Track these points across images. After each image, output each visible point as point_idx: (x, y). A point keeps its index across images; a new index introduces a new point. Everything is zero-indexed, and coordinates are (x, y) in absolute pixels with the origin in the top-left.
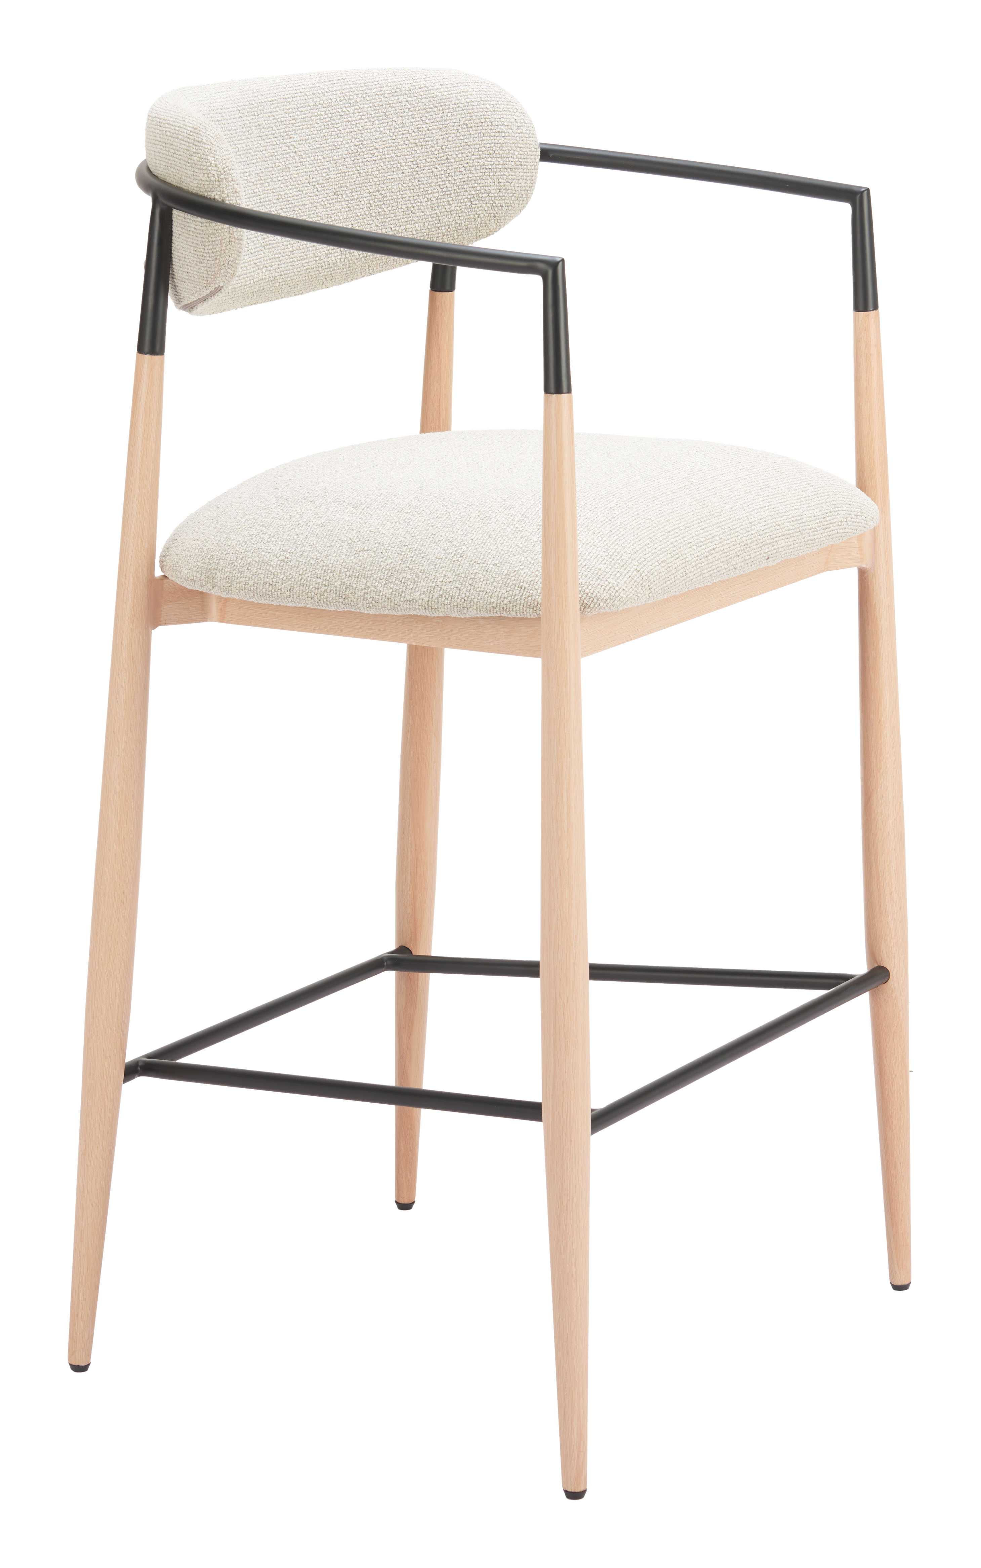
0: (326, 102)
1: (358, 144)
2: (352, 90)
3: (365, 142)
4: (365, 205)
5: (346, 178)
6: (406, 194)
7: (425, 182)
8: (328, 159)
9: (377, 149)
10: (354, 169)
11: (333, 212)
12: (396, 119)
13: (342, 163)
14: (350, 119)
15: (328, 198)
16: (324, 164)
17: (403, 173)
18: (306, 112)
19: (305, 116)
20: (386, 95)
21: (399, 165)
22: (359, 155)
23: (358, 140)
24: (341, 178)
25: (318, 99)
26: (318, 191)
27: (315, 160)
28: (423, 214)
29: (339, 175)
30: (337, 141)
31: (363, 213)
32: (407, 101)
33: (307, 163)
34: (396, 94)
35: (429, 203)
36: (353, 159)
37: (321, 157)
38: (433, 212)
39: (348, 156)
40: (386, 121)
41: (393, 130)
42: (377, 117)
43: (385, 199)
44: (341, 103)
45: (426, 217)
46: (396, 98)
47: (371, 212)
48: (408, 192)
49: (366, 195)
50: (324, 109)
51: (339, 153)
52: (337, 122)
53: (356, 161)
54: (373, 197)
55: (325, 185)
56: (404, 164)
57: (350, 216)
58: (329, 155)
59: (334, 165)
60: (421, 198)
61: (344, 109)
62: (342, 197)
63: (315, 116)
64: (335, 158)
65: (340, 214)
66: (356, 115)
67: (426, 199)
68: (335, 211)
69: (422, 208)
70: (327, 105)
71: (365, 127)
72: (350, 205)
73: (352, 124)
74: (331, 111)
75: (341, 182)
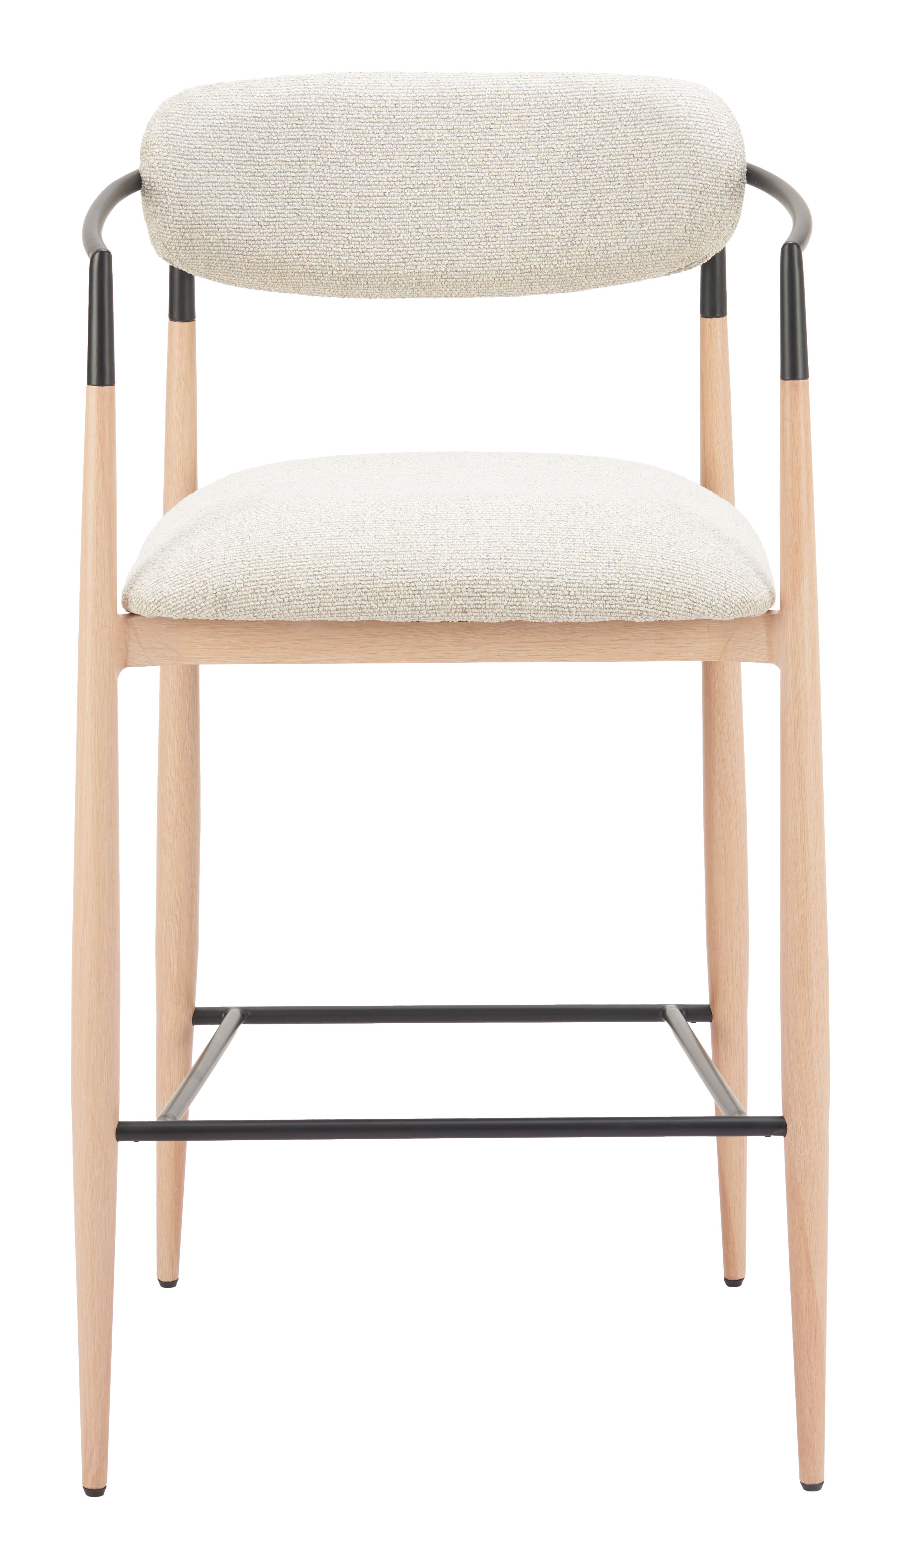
0: (551, 103)
1: (579, 149)
2: (584, 93)
3: (587, 148)
4: (578, 213)
5: (561, 182)
6: (619, 206)
7: (637, 196)
8: (542, 162)
9: (598, 156)
10: (571, 175)
11: (541, 215)
12: (619, 127)
13: (559, 167)
14: (575, 123)
15: (536, 201)
16: (536, 166)
17: (619, 184)
18: (523, 111)
19: (520, 114)
20: (615, 102)
21: (616, 176)
22: (578, 161)
23: (580, 145)
24: (555, 182)
25: (543, 99)
26: (524, 193)
27: (525, 160)
28: (634, 229)
29: (553, 179)
30: (556, 144)
31: (575, 221)
32: (633, 110)
33: (516, 163)
34: (625, 101)
35: (639, 218)
36: (571, 164)
37: (533, 159)
38: (642, 229)
39: (566, 160)
40: (611, 128)
41: (616, 139)
42: (604, 123)
43: (600, 209)
44: (569, 105)
45: (636, 233)
46: (624, 105)
47: (585, 220)
48: (621, 204)
49: (580, 203)
50: (548, 110)
51: (557, 157)
52: (560, 124)
53: (574, 167)
54: (588, 206)
55: (535, 187)
56: (620, 175)
57: (561, 222)
58: (544, 158)
59: (549, 168)
60: (632, 212)
61: (571, 112)
62: (554, 202)
63: (535, 116)
64: (551, 161)
65: (549, 219)
66: (582, 120)
67: (637, 214)
68: (544, 215)
69: (633, 222)
70: (553, 106)
71: (590, 133)
72: (562, 211)
73: (576, 128)
74: (556, 113)
75: (555, 186)
